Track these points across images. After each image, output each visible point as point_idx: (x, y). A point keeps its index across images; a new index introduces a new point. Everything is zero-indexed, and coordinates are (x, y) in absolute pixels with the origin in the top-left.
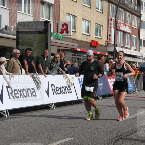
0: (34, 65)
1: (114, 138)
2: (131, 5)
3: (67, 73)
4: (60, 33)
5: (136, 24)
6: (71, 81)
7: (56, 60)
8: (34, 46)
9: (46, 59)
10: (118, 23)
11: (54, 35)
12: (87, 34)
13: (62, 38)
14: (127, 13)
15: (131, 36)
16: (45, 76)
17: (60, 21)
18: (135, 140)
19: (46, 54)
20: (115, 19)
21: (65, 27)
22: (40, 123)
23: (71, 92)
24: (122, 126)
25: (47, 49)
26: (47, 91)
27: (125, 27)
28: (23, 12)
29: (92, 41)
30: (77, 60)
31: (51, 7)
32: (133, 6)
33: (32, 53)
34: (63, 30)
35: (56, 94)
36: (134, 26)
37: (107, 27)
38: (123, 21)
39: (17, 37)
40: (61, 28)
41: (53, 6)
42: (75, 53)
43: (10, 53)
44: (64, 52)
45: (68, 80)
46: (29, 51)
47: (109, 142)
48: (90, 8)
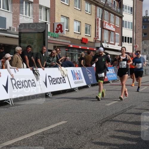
0: (34, 60)
1: (101, 120)
2: (114, 8)
3: (62, 66)
4: (55, 32)
5: (118, 24)
6: (65, 73)
7: (53, 55)
10: (104, 23)
11: (51, 34)
12: (79, 33)
13: (57, 36)
14: (111, 14)
15: (115, 33)
16: (43, 69)
17: (56, 22)
18: (119, 121)
19: (44, 50)
20: (101, 20)
21: (60, 27)
22: (39, 109)
23: (65, 83)
24: (108, 110)
27: (110, 26)
28: (24, 15)
29: (83, 38)
30: (70, 55)
31: (48, 10)
32: (116, 8)
34: (58, 30)
35: (53, 84)
36: (117, 25)
37: (94, 26)
38: (108, 21)
39: (19, 36)
40: (56, 28)
42: (68, 49)
43: (14, 50)
44: (59, 48)
45: (63, 72)
46: (30, 48)
47: (97, 123)
48: (81, 11)
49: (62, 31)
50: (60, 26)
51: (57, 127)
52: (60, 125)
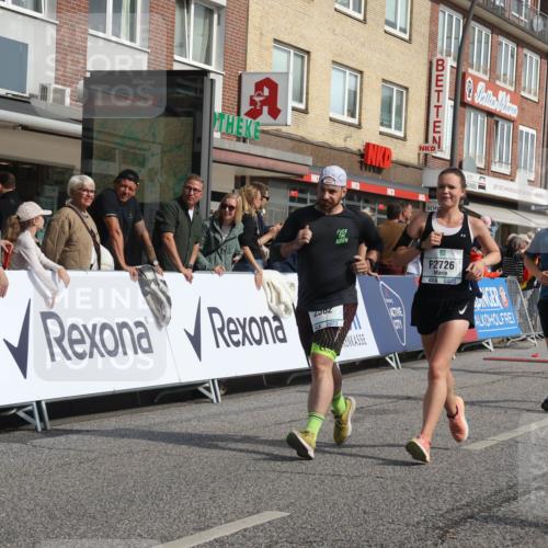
0: (147, 235)
1: (442, 515)
2: (519, 12)
4: (246, 114)
5: (534, 86)
6: (285, 298)
8: (149, 165)
9: (191, 213)
10: (469, 79)
11: (225, 121)
12: (350, 120)
13: (252, 134)
14: (504, 41)
15: (515, 128)
16: (186, 277)
17: (248, 70)
18: (523, 523)
19: (192, 193)
20: (455, 65)
21: (268, 95)
22: (166, 454)
23: (284, 340)
24: (474, 469)
25: (199, 173)
26: (192, 333)
27: (496, 94)
28: (109, 34)
29: (368, 145)
31: (216, 16)
32: (525, 15)
33: (140, 190)
34: (259, 104)
35: (228, 345)
36: (530, 92)
37: (424, 94)
38: (485, 72)
40: (251, 97)
41: (223, 12)
42: (301, 191)
43: (57, 189)
44: (259, 188)
45: (274, 294)
46: (131, 183)
47: (422, 528)
48: (364, 21)
49: (274, 113)
50: (268, 88)
51: (243, 536)
52: (255, 527)
